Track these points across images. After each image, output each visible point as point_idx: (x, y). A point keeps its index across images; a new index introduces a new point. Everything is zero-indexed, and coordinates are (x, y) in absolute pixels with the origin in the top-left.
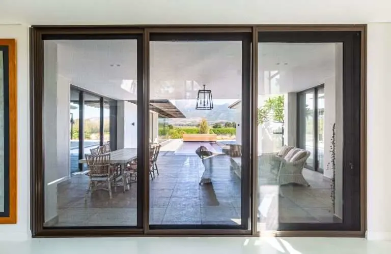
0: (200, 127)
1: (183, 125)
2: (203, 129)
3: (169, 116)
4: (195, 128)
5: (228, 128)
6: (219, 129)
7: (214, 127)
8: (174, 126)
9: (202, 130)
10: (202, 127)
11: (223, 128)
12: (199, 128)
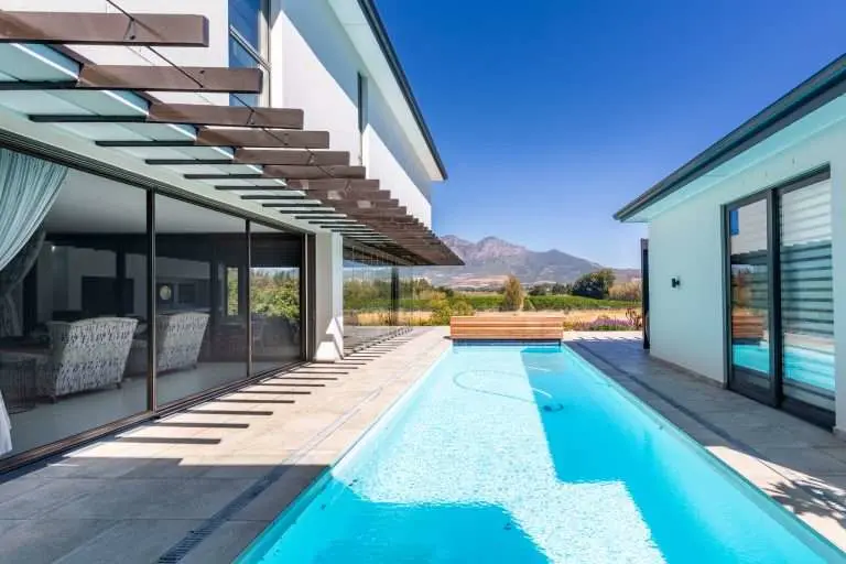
0: (506, 293)
1: (473, 290)
2: (512, 297)
3: (416, 260)
4: (495, 294)
5: (559, 295)
6: (543, 298)
7: (531, 294)
8: (455, 292)
9: (509, 298)
10: (509, 294)
11: (549, 296)
12: (503, 296)
